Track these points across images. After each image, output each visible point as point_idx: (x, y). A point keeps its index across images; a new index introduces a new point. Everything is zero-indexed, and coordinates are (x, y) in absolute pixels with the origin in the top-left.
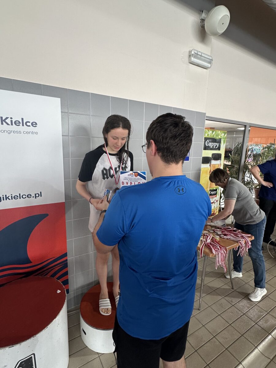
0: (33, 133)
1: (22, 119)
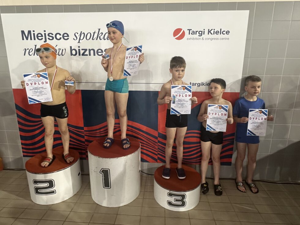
0: (226, 39)
1: (221, 29)
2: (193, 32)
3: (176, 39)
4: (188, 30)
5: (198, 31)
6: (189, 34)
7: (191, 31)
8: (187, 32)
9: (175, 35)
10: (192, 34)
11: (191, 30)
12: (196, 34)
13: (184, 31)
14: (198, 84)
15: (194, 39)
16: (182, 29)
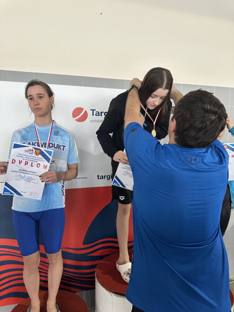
2: (97, 113)
3: (76, 120)
4: (91, 110)
5: (103, 112)
6: (93, 115)
7: (95, 112)
8: (90, 113)
9: (74, 116)
10: (96, 115)
11: (95, 110)
12: (101, 115)
13: (86, 111)
14: (107, 178)
15: (99, 121)
16: (83, 109)
